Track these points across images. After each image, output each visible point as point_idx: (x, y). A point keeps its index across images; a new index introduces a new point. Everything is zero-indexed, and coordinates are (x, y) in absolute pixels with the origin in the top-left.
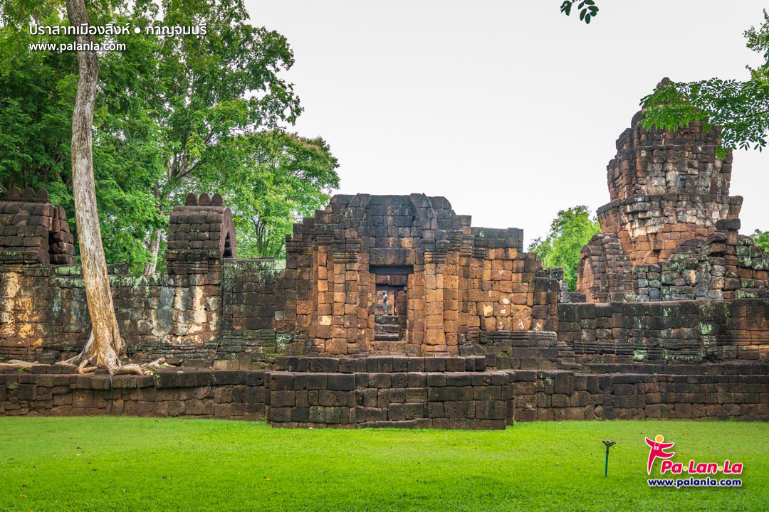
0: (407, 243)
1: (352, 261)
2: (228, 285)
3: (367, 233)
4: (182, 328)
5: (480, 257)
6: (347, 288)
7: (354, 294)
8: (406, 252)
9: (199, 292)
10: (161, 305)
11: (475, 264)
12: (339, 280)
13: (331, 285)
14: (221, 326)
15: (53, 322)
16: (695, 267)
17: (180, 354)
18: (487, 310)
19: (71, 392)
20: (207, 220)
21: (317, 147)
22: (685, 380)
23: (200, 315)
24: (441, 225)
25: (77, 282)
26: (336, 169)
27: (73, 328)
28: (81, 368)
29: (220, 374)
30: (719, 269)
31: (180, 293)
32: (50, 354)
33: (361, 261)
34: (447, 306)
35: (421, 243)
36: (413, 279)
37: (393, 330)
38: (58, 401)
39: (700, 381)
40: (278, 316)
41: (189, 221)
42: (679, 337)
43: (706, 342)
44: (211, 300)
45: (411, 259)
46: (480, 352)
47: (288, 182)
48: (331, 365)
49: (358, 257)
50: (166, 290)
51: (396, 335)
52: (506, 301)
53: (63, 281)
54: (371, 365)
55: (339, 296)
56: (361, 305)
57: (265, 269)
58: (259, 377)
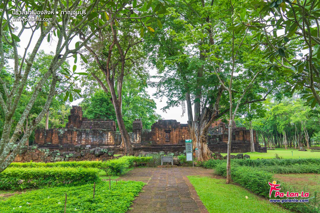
0: (170, 127)
1: (162, 130)
2: (142, 134)
3: (164, 126)
4: (135, 141)
5: (182, 128)
6: (161, 134)
7: (162, 135)
8: (170, 128)
9: (138, 135)
10: (132, 137)
11: (181, 130)
12: (160, 133)
13: (159, 134)
14: (141, 140)
15: (116, 140)
16: (218, 129)
17: (135, 145)
18: (183, 137)
19: (120, 151)
20: (138, 123)
21: (152, 101)
22: (214, 147)
23: (138, 139)
24: (175, 124)
25: (119, 134)
26: (156, 105)
27: (119, 141)
28: (121, 147)
29: (142, 148)
30: (222, 129)
31: (135, 135)
32: (115, 145)
33: (163, 130)
34: (176, 136)
35: (172, 127)
36: (171, 132)
37: (169, 140)
38: (118, 152)
39: (216, 147)
40: (150, 139)
41: (136, 124)
42: (213, 140)
43: (218, 141)
44: (140, 136)
45: (171, 129)
46: (182, 143)
47: (146, 109)
48: (159, 146)
49: (163, 129)
50: (133, 135)
51: (169, 141)
52: (186, 135)
53: (117, 134)
54: (165, 146)
55: (160, 135)
56: (164, 137)
57: (148, 131)
58: (148, 148)
